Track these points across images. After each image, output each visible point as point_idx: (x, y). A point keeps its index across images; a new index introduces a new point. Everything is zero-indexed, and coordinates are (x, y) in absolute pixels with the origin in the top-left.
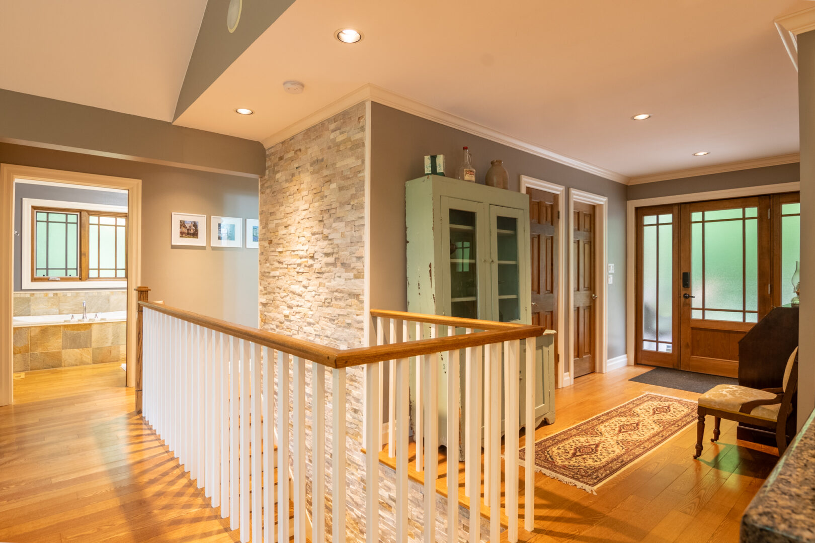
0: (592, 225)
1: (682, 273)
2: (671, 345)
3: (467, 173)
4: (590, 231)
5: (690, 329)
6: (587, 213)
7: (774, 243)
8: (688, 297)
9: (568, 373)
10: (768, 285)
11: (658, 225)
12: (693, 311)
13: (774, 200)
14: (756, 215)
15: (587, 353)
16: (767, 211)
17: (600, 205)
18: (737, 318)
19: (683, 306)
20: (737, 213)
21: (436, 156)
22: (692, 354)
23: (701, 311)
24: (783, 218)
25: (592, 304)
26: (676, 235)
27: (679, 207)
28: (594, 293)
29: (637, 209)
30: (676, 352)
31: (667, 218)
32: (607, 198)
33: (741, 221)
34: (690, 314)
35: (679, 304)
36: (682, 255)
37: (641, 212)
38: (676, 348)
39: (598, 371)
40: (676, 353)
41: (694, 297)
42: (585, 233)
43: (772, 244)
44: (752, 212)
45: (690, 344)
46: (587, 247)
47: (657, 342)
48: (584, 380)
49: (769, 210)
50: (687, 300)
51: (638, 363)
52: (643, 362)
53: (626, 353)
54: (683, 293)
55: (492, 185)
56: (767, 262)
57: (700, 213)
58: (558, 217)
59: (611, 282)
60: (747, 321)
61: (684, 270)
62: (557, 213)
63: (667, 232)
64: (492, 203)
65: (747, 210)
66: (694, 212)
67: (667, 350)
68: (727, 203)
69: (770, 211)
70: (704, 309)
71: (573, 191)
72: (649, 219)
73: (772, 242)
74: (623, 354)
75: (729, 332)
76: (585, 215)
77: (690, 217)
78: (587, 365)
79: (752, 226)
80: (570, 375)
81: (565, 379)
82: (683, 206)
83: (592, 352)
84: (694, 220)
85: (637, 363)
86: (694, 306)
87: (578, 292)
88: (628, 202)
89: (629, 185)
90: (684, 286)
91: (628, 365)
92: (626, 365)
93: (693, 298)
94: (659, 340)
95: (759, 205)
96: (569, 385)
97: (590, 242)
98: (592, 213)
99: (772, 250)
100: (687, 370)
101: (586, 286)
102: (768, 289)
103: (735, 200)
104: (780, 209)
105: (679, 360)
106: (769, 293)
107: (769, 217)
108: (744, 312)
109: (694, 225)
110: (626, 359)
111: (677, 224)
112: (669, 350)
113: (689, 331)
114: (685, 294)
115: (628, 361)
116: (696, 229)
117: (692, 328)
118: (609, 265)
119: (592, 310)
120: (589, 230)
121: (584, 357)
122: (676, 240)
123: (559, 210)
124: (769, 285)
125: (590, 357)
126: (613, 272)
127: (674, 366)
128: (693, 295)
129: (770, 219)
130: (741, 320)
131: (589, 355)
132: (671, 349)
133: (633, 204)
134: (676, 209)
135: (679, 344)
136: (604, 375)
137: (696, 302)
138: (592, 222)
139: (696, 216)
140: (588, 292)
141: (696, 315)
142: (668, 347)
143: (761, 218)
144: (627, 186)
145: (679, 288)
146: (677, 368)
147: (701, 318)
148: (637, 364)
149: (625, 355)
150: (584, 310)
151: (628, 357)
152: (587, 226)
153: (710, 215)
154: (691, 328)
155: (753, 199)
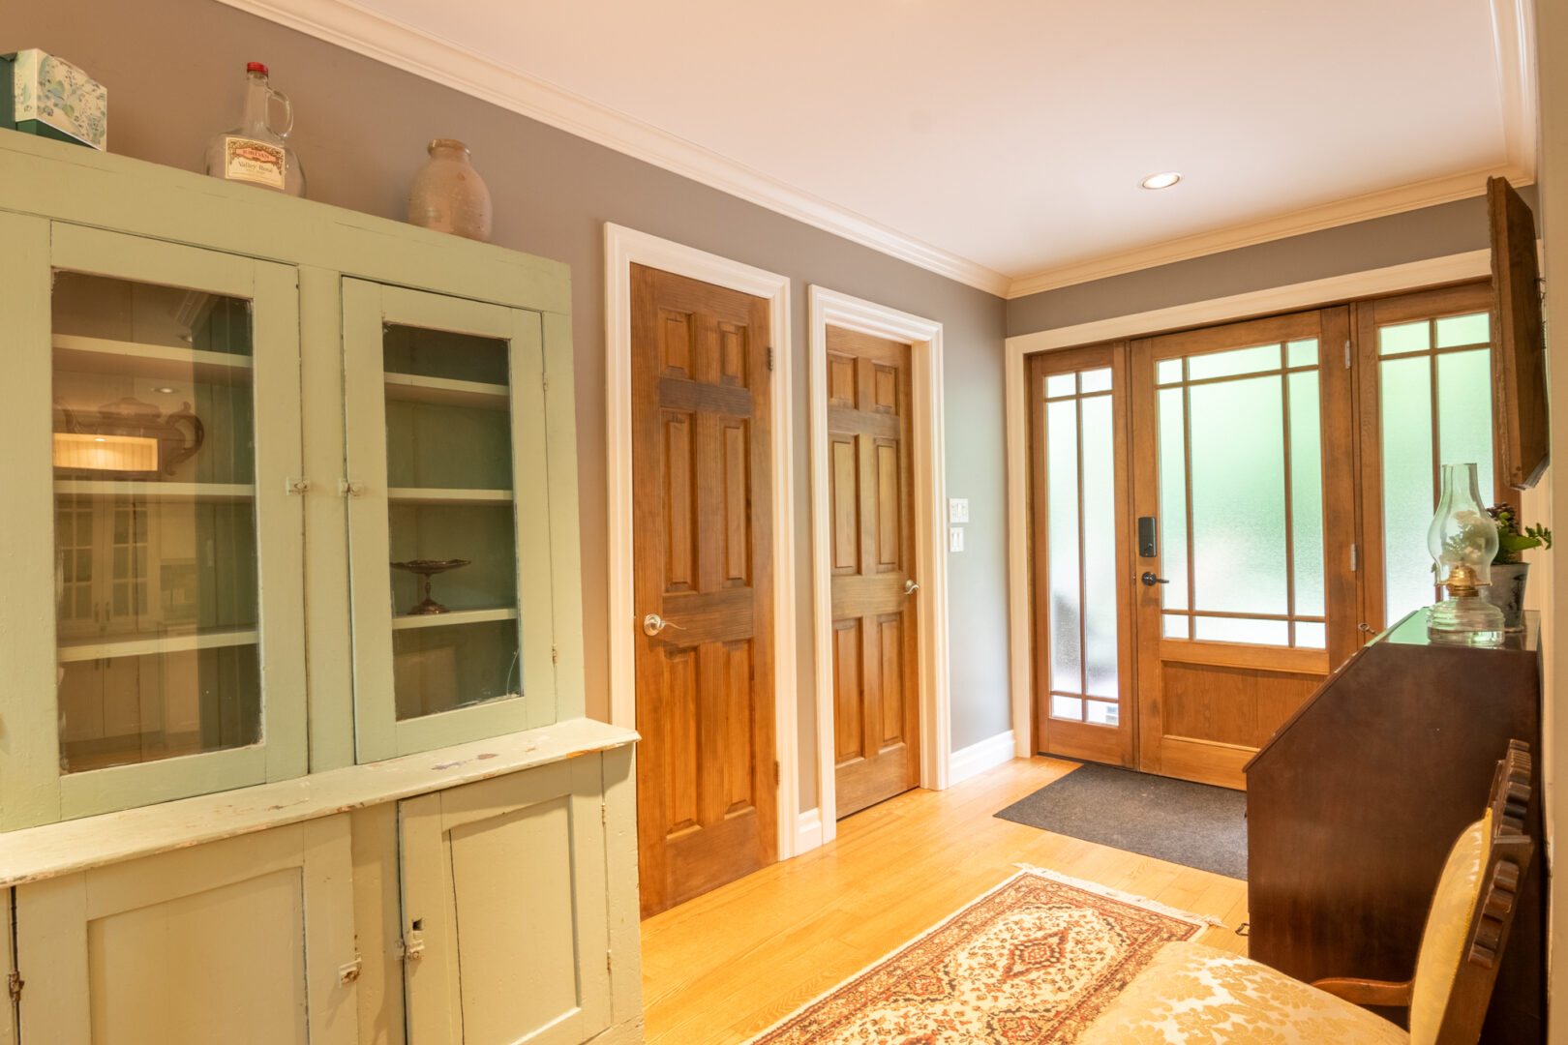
0: (902, 397)
1: (1137, 521)
2: (1116, 706)
3: (235, 155)
4: (897, 413)
5: (1160, 665)
6: (886, 363)
7: (1363, 433)
8: (1153, 581)
9: (815, 811)
10: (1348, 546)
11: (1079, 396)
12: (1167, 618)
13: (1360, 317)
14: (1315, 361)
15: (894, 740)
16: (1343, 347)
17: (923, 344)
18: (1274, 635)
19: (1143, 606)
20: (1266, 356)
21: (16, 55)
22: (1167, 731)
23: (1185, 619)
24: (1386, 366)
25: (905, 608)
26: (1122, 422)
27: (1128, 349)
28: (913, 576)
29: (1030, 358)
30: (1129, 725)
31: (1099, 378)
32: (940, 325)
33: (1278, 378)
34: (1158, 626)
35: (1133, 601)
36: (1137, 472)
37: (1038, 365)
38: (1128, 715)
39: (926, 787)
40: (1128, 727)
41: (1167, 582)
42: (878, 416)
43: (1356, 437)
44: (1305, 351)
45: (1160, 705)
46: (886, 455)
47: (1084, 697)
48: (878, 819)
49: (1348, 344)
50: (1152, 589)
51: (1041, 750)
52: (1053, 749)
53: (1011, 726)
54: (1141, 570)
55: (420, 221)
56: (1345, 486)
57: (1178, 363)
58: (769, 365)
59: (958, 545)
60: (1300, 643)
61: (1143, 512)
62: (764, 353)
63: (1100, 414)
64: (346, 270)
65: (1292, 346)
66: (1163, 360)
67: (1108, 718)
68: (1240, 331)
69: (1351, 347)
70: (1191, 613)
71: (819, 295)
72: (1058, 384)
73: (1356, 431)
74: (1006, 730)
75: (1255, 673)
76: (879, 368)
77: (1152, 374)
78: (892, 773)
79: (1307, 389)
80: (820, 817)
81: (803, 830)
82: (1135, 344)
83: (908, 736)
84: (1162, 380)
85: (1039, 751)
86: (1167, 605)
87: (858, 577)
88: (1007, 340)
89: (1009, 298)
90: (1142, 554)
91: (1017, 759)
92: (1011, 757)
93: (1166, 585)
94: (1090, 692)
95: (1322, 331)
96: (819, 844)
97: (898, 443)
98: (900, 364)
99: (1357, 452)
100: (1155, 773)
101: (886, 557)
102: (1349, 558)
103: (1261, 324)
104: (1375, 342)
105: (1136, 747)
106: (1353, 568)
107: (1348, 364)
108: (1291, 619)
109: (1163, 394)
110: (1010, 743)
111: (1123, 394)
112: (1113, 718)
113: (1158, 670)
114: (1146, 574)
115: (1016, 746)
116: (1169, 404)
117: (1165, 663)
118: (952, 501)
119: (906, 624)
120: (893, 410)
121: (881, 752)
122: (1122, 435)
123: (772, 345)
124: (1353, 547)
125: (902, 749)
126: (965, 519)
127: (1123, 760)
128: (1165, 578)
129: (1351, 368)
130: (1284, 642)
131: (902, 744)
132: (1116, 715)
133: (1019, 346)
134: (1119, 354)
135: (1135, 705)
136: (942, 795)
137: (1173, 595)
138: (902, 388)
139: (1168, 370)
140: (892, 577)
141: (1174, 628)
142: (1110, 710)
143: (1327, 367)
144: (1004, 301)
145: (1132, 558)
146: (1131, 766)
147: (1185, 635)
148: (1040, 754)
149: (1009, 733)
150: (880, 625)
151: (1015, 737)
152: (887, 399)
153: (1202, 365)
154: (1162, 661)
155: (1306, 316)
